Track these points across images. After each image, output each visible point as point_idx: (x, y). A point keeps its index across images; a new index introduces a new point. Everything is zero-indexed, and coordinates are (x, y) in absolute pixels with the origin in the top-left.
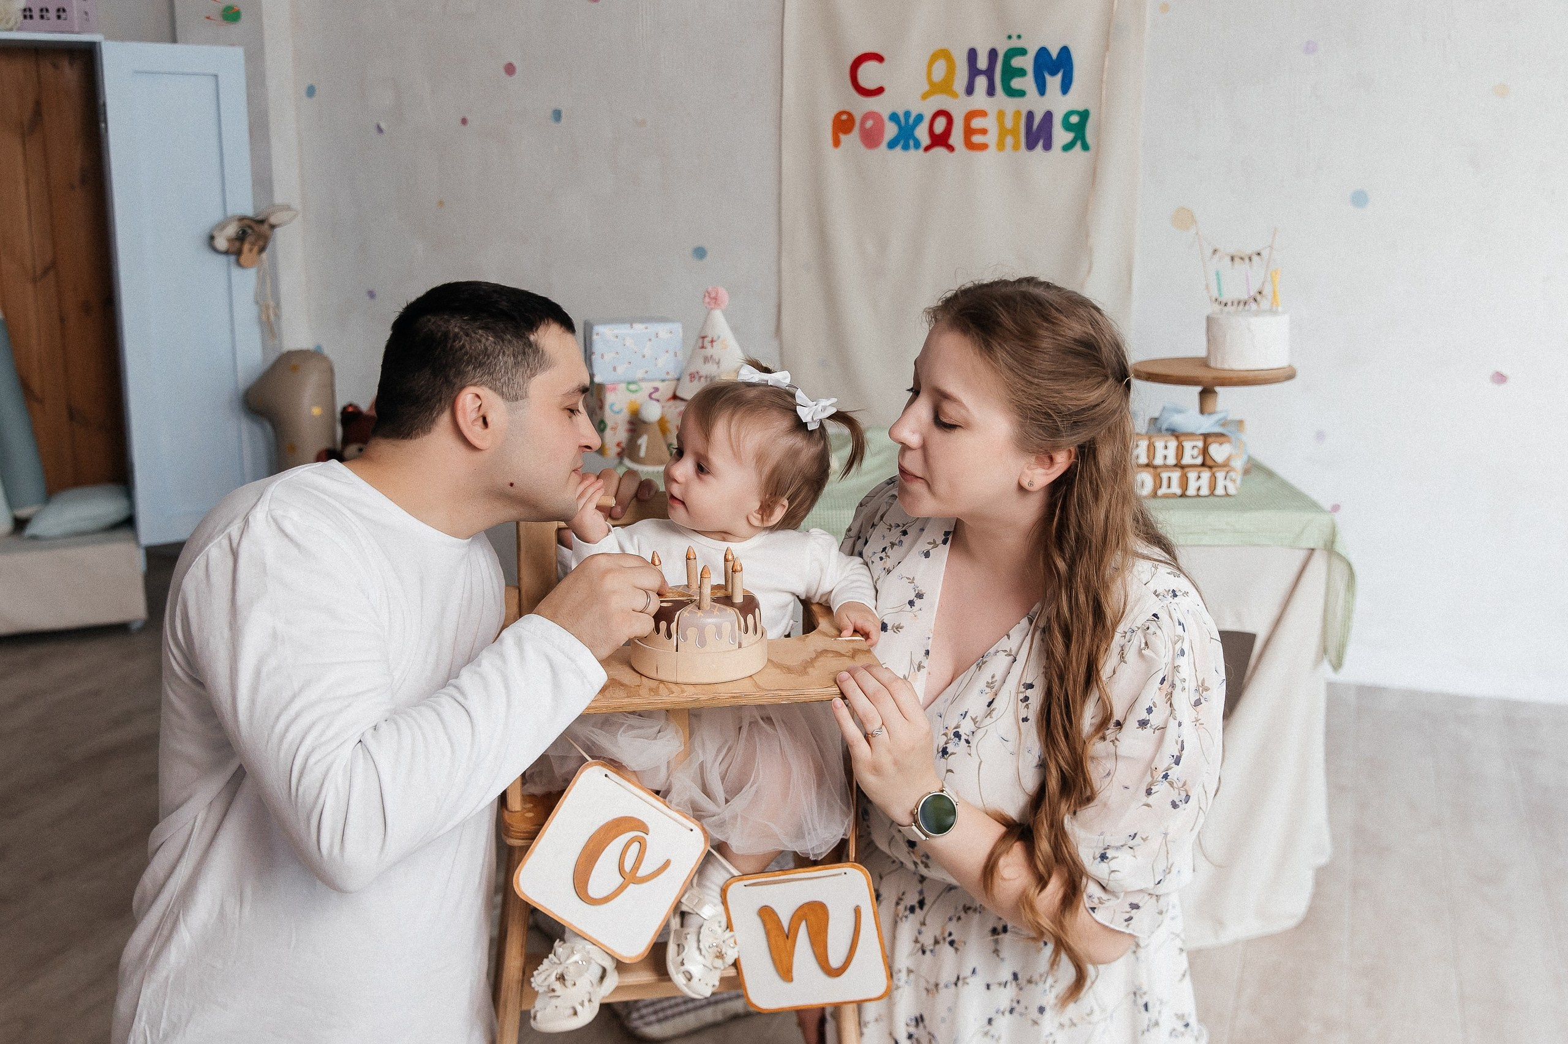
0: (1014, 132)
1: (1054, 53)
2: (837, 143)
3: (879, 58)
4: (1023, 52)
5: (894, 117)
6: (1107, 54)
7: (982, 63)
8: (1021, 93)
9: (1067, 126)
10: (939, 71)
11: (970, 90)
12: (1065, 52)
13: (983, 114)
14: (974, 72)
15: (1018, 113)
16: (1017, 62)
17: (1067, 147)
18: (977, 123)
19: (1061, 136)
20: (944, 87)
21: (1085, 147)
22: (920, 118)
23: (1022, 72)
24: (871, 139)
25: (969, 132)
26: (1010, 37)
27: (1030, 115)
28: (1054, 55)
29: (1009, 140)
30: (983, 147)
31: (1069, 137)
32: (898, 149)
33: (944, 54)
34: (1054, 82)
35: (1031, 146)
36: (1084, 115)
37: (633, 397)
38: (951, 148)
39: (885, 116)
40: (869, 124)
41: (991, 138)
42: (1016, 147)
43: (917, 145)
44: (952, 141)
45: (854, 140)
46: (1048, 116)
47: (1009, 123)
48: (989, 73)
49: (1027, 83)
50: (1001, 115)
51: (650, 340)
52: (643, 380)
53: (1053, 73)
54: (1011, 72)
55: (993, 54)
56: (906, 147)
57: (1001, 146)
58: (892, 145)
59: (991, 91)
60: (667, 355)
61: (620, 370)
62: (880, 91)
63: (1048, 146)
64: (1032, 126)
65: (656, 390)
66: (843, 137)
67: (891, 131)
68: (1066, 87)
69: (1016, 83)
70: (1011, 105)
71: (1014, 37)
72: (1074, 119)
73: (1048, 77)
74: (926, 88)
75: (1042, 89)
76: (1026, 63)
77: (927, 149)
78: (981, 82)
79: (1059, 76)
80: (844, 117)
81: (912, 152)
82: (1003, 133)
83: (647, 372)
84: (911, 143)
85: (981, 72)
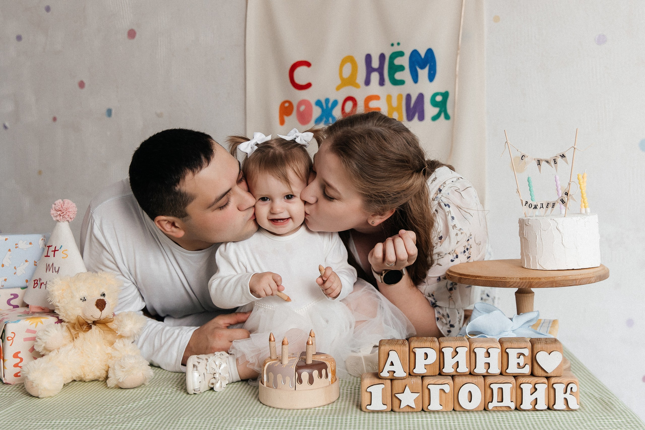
0: (398, 108)
1: (423, 53)
2: (282, 122)
3: (308, 64)
4: (401, 54)
5: (318, 103)
6: (459, 52)
7: (375, 64)
8: (402, 82)
9: (434, 103)
10: (347, 70)
11: (367, 82)
12: (430, 52)
13: (377, 98)
14: (370, 69)
15: (400, 96)
16: (398, 61)
17: (435, 118)
18: (373, 104)
19: (430, 110)
20: (350, 81)
21: (447, 117)
22: (336, 102)
23: (401, 68)
24: (304, 118)
26: (392, 45)
27: (409, 97)
28: (423, 55)
29: (396, 114)
31: (436, 110)
32: (322, 124)
33: (349, 59)
34: (423, 73)
35: (410, 117)
36: (445, 95)
39: (313, 102)
40: (303, 108)
45: (292, 119)
46: (421, 97)
47: (395, 103)
48: (380, 70)
49: (405, 75)
50: (389, 98)
51: (9, 250)
52: (2, 287)
53: (422, 68)
54: (394, 69)
55: (382, 57)
58: (318, 121)
59: (382, 82)
60: (27, 264)
62: (309, 85)
63: (421, 118)
64: (410, 104)
65: (16, 296)
66: (286, 118)
67: (317, 112)
68: (432, 77)
69: (398, 76)
70: (395, 91)
71: (395, 45)
72: (439, 98)
73: (419, 70)
74: (339, 82)
75: (415, 79)
76: (404, 61)
78: (375, 77)
79: (427, 69)
80: (287, 105)
82: (392, 109)
83: (5, 280)
84: (331, 119)
85: (375, 70)
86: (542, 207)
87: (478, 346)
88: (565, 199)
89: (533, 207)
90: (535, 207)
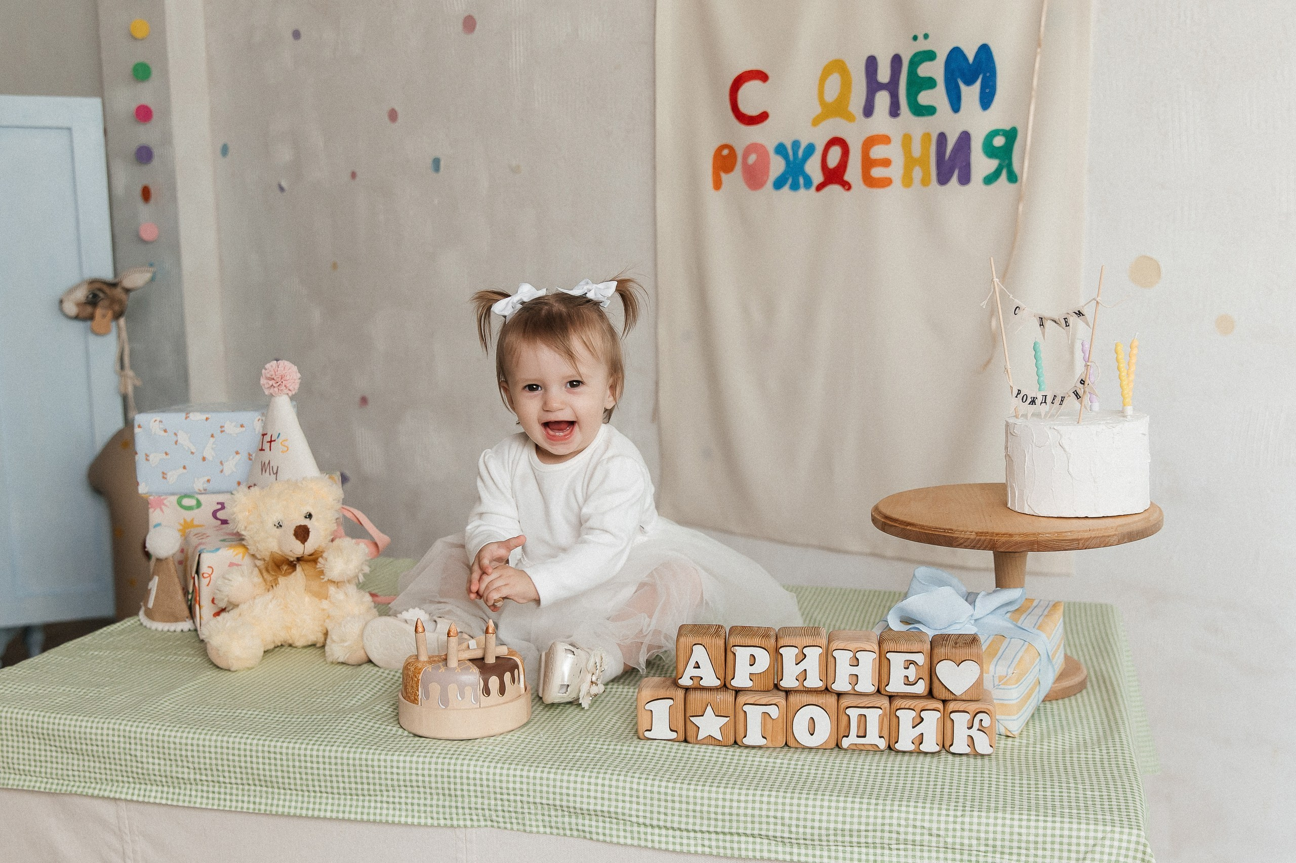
0: (922, 162)
1: (971, 55)
2: (718, 185)
3: (763, 77)
4: (930, 56)
5: (781, 149)
6: (1039, 50)
7: (884, 75)
8: (930, 111)
9: (990, 151)
10: (833, 87)
11: (868, 111)
12: (985, 51)
13: (885, 140)
14: (873, 86)
15: (927, 136)
16: (924, 70)
17: (989, 180)
18: (877, 152)
19: (981, 164)
20: (837, 109)
21: (1013, 178)
22: (811, 149)
23: (930, 83)
24: (754, 179)
25: (868, 163)
26: (915, 38)
27: (942, 138)
28: (971, 59)
29: (917, 173)
30: (885, 182)
31: (992, 164)
32: (786, 188)
33: (838, 66)
34: (971, 93)
35: (943, 179)
36: (1011, 135)
37: (188, 515)
38: (847, 186)
39: (771, 148)
40: (752, 159)
41: (895, 172)
42: (925, 182)
43: (808, 183)
44: (847, 177)
45: (734, 179)
46: (965, 138)
47: (917, 151)
48: (892, 87)
49: (937, 97)
50: (907, 140)
51: (212, 436)
52: (205, 492)
53: (969, 82)
54: (919, 84)
55: (896, 60)
56: (795, 187)
57: (907, 181)
58: (779, 184)
59: (894, 111)
60: (238, 457)
61: (172, 476)
62: (763, 117)
63: (965, 179)
64: (945, 152)
65: (223, 506)
66: (724, 176)
67: (777, 166)
68: (986, 100)
69: (924, 98)
70: (918, 126)
71: (921, 37)
72: (999, 141)
73: (962, 86)
74: (818, 110)
75: (956, 103)
76: (935, 70)
77: (820, 188)
78: (882, 99)
79: (978, 85)
80: (725, 152)
81: (802, 191)
82: (910, 162)
83: (208, 481)
84: (801, 181)
85: (882, 87)
86: (1045, 402)
87: (842, 646)
88: (1081, 393)
89: (1029, 400)
90: (1033, 402)
